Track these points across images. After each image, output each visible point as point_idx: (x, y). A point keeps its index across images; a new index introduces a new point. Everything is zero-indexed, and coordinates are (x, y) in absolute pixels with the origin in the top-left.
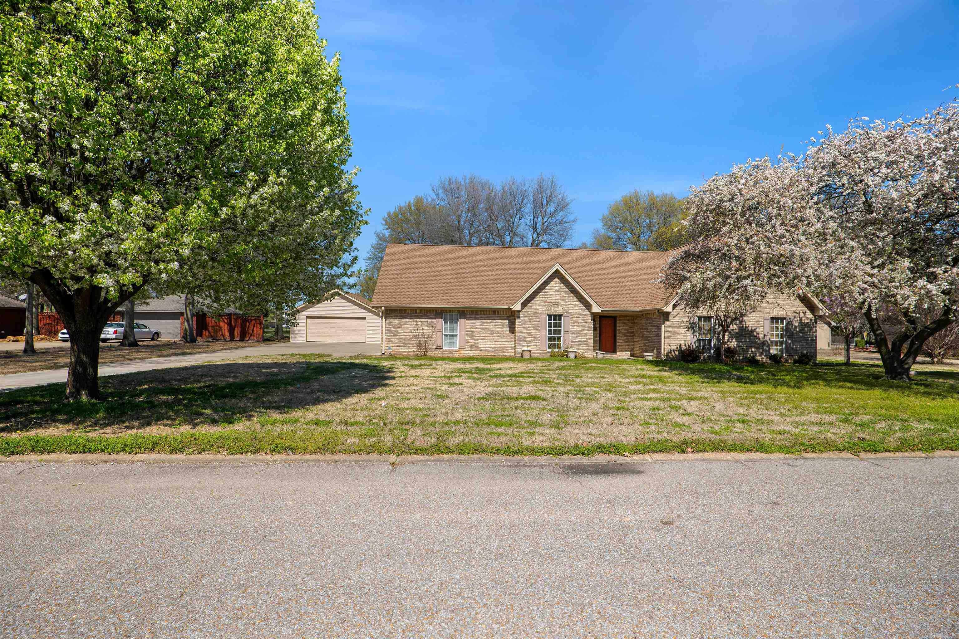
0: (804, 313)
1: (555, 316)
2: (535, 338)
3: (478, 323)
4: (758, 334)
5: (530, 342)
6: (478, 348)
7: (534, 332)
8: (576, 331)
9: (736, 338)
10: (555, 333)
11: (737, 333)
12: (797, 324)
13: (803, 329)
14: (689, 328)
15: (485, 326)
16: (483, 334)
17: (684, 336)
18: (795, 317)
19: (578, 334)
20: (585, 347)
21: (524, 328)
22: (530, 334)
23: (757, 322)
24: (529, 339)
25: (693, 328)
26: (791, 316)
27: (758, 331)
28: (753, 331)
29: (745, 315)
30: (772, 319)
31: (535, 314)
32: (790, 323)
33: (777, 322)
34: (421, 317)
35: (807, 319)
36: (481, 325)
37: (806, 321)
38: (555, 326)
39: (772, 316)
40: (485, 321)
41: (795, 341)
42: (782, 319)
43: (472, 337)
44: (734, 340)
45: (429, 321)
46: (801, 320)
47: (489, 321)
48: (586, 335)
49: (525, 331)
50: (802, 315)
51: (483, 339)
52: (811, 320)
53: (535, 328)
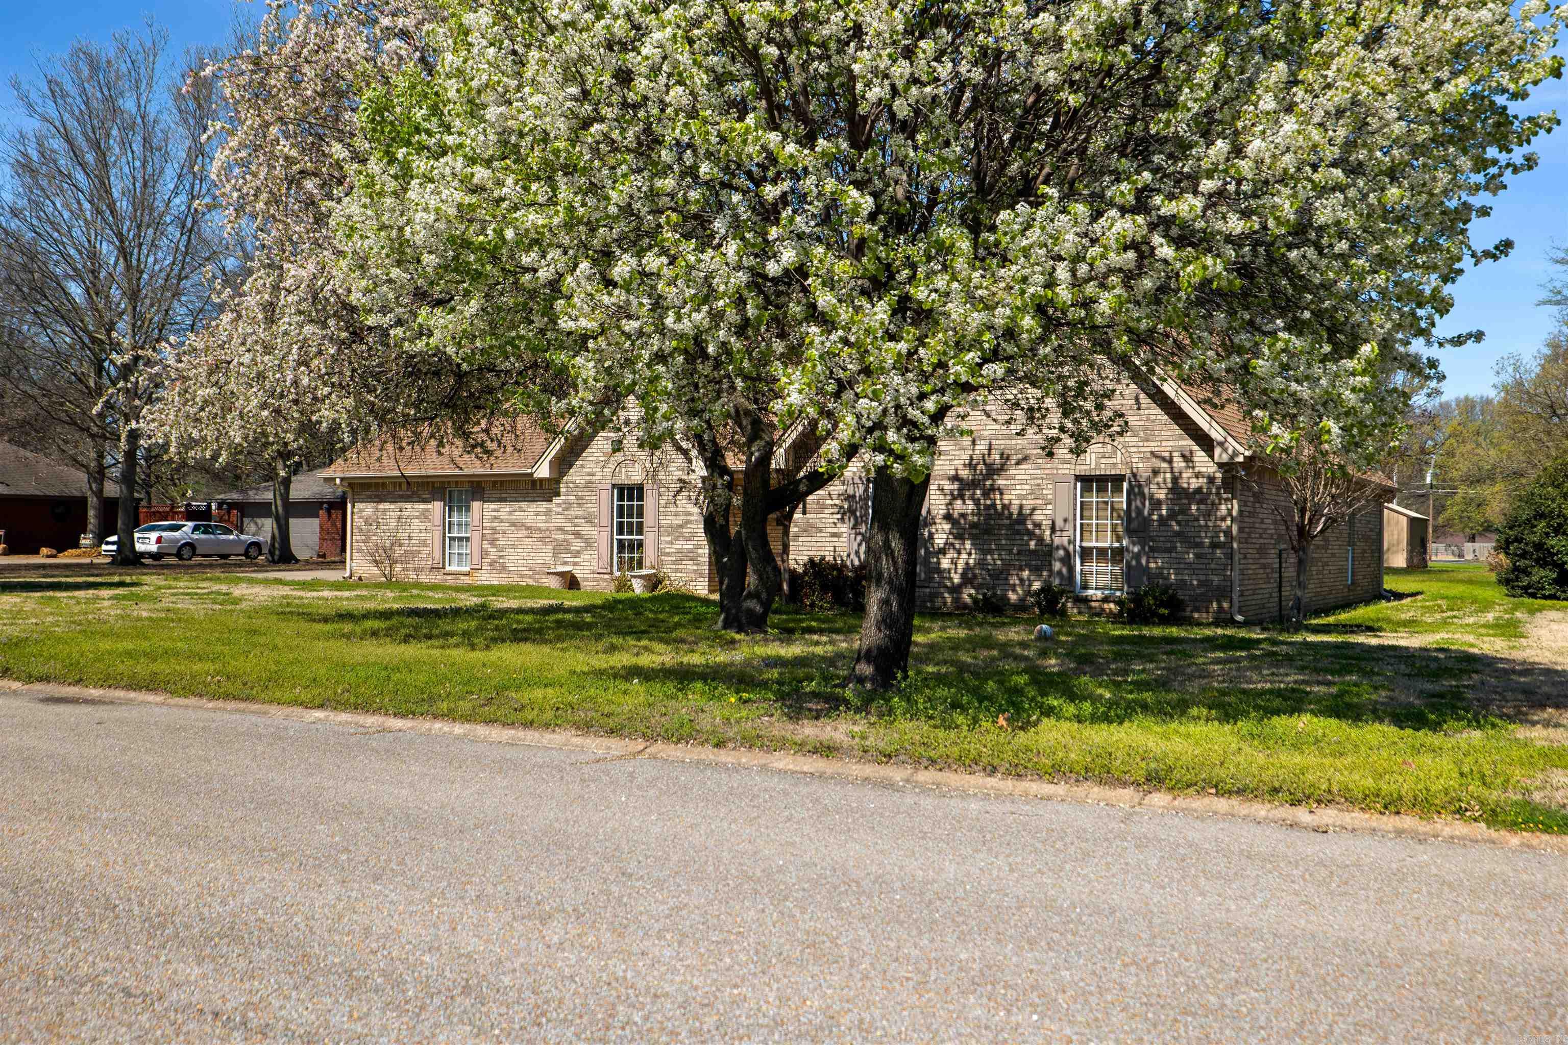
0: (1188, 458)
1: (631, 489)
2: (588, 545)
3: (504, 508)
4: (1038, 525)
5: (577, 554)
6: (504, 569)
7: (587, 530)
8: (671, 526)
9: (973, 538)
10: (630, 533)
11: (973, 525)
12: (1161, 495)
13: (1185, 511)
14: (844, 514)
15: (518, 516)
16: (514, 535)
17: (833, 535)
18: (1156, 472)
19: (676, 532)
20: (691, 566)
21: (569, 520)
22: (578, 535)
23: (1035, 491)
24: (577, 545)
25: (852, 511)
26: (1143, 468)
27: (1038, 516)
28: (1022, 518)
29: (1002, 468)
30: (1086, 481)
31: (589, 485)
32: (1136, 491)
33: (1101, 490)
34: (407, 499)
35: (1197, 475)
36: (510, 513)
37: (1195, 484)
38: (630, 516)
39: (1082, 470)
40: (516, 505)
41: (1152, 549)
42: (1117, 480)
43: (493, 541)
44: (968, 544)
45: (422, 506)
46: (1175, 480)
47: (524, 505)
48: (691, 537)
49: (569, 528)
50: (1179, 463)
51: (514, 547)
52: (1211, 480)
53: (589, 519)
